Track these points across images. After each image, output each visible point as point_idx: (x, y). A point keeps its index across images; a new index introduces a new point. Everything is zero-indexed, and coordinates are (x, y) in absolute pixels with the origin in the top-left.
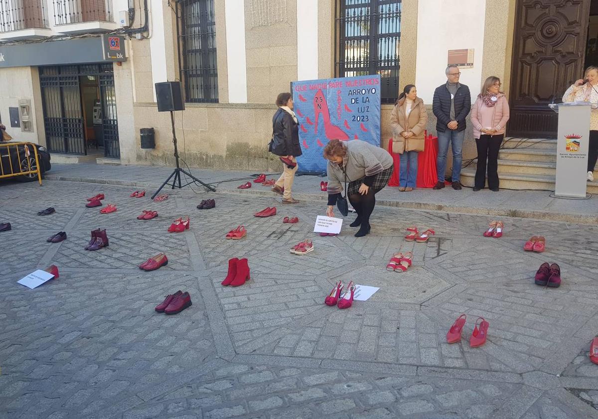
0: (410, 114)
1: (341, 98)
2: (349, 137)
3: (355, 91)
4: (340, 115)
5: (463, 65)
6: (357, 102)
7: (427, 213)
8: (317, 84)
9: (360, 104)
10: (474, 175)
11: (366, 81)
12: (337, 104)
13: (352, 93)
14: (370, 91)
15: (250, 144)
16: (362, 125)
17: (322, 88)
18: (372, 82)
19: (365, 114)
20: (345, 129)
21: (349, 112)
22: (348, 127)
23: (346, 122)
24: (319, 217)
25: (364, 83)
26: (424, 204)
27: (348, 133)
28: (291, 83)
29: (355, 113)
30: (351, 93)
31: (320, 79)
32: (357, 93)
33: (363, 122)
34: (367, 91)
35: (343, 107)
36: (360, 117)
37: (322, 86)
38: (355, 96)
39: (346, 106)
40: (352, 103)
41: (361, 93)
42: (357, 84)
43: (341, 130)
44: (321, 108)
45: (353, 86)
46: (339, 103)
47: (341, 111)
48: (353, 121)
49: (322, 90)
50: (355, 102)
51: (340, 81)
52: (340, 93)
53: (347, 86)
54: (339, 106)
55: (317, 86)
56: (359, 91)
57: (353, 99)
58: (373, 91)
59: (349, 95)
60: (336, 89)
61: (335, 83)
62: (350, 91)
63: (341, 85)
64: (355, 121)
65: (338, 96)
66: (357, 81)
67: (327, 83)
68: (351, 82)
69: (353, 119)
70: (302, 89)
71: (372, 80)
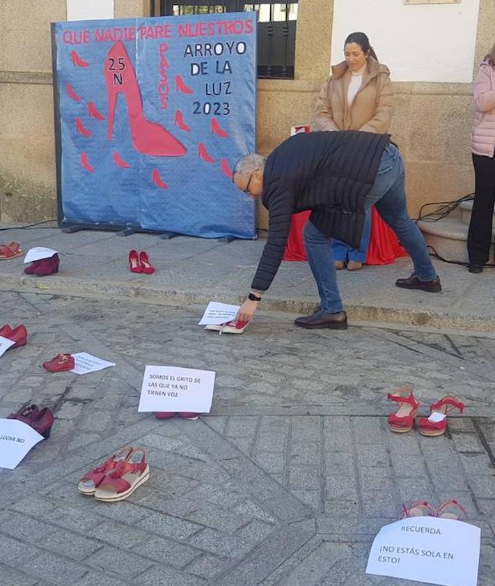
0: (356, 97)
1: (168, 63)
2: (186, 150)
3: (199, 47)
4: (165, 100)
6: (205, 71)
7: (397, 332)
8: (112, 29)
9: (212, 78)
10: (464, 236)
11: (223, 26)
12: (159, 75)
13: (194, 51)
14: (234, 49)
16: (214, 123)
17: (123, 39)
18: (238, 28)
19: (222, 98)
20: (175, 131)
21: (186, 94)
22: (184, 127)
23: (179, 116)
24: (150, 370)
25: (220, 30)
26: (382, 309)
27: (179, 139)
28: (53, 25)
29: (198, 94)
31: (118, 17)
32: (203, 50)
33: (216, 117)
34: (226, 47)
35: (172, 83)
36: (210, 105)
37: (124, 34)
38: (199, 59)
39: (179, 79)
40: (192, 74)
41: (212, 51)
42: (203, 32)
43: (167, 132)
44: (121, 83)
45: (196, 36)
46: (162, 73)
47: (168, 90)
48: (195, 113)
49: (124, 42)
50: (200, 72)
51: (165, 24)
52: (165, 50)
53: (180, 36)
54: (164, 79)
55: (112, 34)
56: (208, 47)
57: (195, 64)
58: (241, 48)
59: (185, 56)
60: (155, 40)
61: (154, 29)
62: (189, 46)
63: (168, 34)
64: (200, 113)
65: (161, 56)
66: (204, 24)
67: (137, 28)
68: (190, 25)
69: (195, 109)
70: (78, 39)
71: (238, 24)
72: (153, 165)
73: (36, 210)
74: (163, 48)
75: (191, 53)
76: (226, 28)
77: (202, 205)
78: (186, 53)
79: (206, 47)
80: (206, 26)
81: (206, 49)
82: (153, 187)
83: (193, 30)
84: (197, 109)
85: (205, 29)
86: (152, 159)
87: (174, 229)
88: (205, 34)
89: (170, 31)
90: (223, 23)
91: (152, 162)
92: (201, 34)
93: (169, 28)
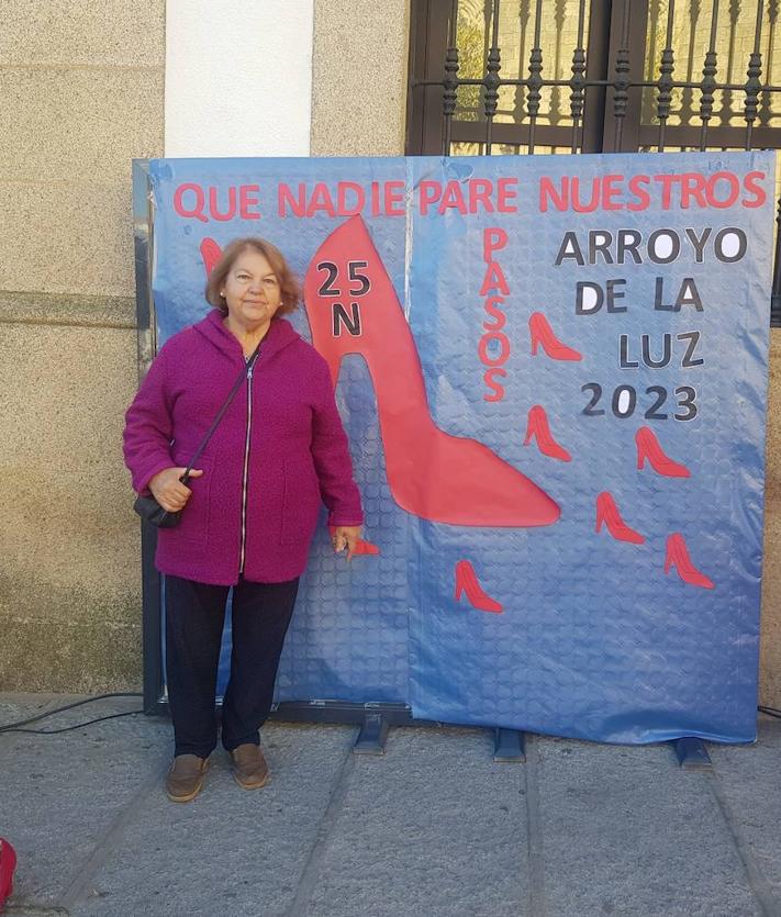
1: (510, 279)
2: (557, 507)
3: (600, 240)
4: (496, 379)
6: (617, 303)
8: (332, 186)
9: (640, 319)
11: (676, 188)
12: (482, 311)
13: (585, 247)
14: (709, 246)
16: (646, 443)
17: (366, 213)
18: (722, 194)
19: (677, 375)
20: (530, 460)
21: (561, 364)
22: (551, 448)
23: (538, 418)
25: (665, 197)
27: (545, 484)
29: (598, 363)
30: (570, 250)
32: (613, 249)
33: (651, 424)
34: (685, 240)
35: (517, 331)
36: (632, 392)
37: (369, 200)
38: (601, 271)
39: (539, 327)
40: (580, 310)
41: (643, 250)
42: (614, 199)
43: (504, 463)
44: (354, 331)
45: (589, 209)
46: (490, 306)
47: (506, 353)
48: (587, 412)
49: (369, 222)
50: (605, 307)
51: (499, 176)
52: (500, 246)
53: (543, 209)
54: (495, 321)
55: (335, 201)
56: (629, 240)
57: (589, 284)
58: (731, 245)
59: (558, 262)
60: (469, 217)
61: (465, 189)
62: (571, 236)
63: (508, 202)
64: (602, 412)
65: (488, 259)
66: (620, 178)
67: (410, 183)
68: (576, 181)
69: (589, 401)
70: (223, 208)
71: (724, 181)
72: (458, 549)
73: (58, 657)
74: (494, 239)
75: (577, 254)
76: (686, 192)
77: (609, 658)
78: (562, 254)
79: (621, 240)
80: (624, 184)
81: (622, 247)
82: (452, 607)
83: (585, 197)
84: (594, 402)
85: (618, 192)
86: (459, 535)
87: (518, 722)
88: (619, 207)
89: (512, 195)
90: (677, 178)
91: (455, 541)
92: (607, 205)
93: (508, 188)
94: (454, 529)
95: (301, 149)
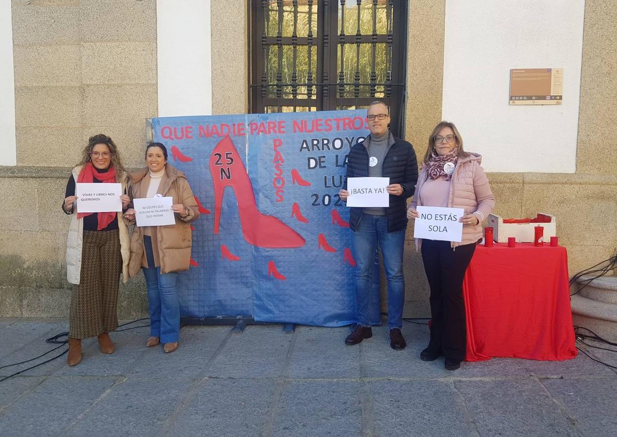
1: (283, 157)
2: (304, 240)
3: (315, 142)
4: (280, 193)
5: (544, 98)
6: (323, 164)
8: (218, 125)
9: (331, 170)
11: (341, 123)
12: (274, 169)
13: (310, 145)
15: (25, 256)
16: (335, 215)
17: (231, 135)
18: (357, 125)
20: (294, 223)
21: (303, 187)
22: (301, 219)
23: (296, 207)
25: (338, 127)
27: (299, 231)
29: (316, 186)
30: (305, 146)
32: (320, 145)
33: (337, 208)
34: (345, 142)
35: (287, 176)
36: (330, 197)
37: (232, 130)
38: (316, 153)
39: (295, 174)
40: (309, 168)
41: (330, 146)
42: (320, 128)
43: (284, 224)
44: (229, 177)
45: (312, 131)
46: (277, 167)
47: (283, 184)
48: (313, 204)
49: (232, 138)
50: (318, 166)
51: (278, 120)
52: (280, 145)
53: (295, 132)
54: (278, 172)
55: (219, 131)
56: (326, 142)
57: (312, 158)
59: (301, 151)
60: (268, 135)
61: (266, 125)
62: (305, 141)
63: (282, 130)
64: (319, 204)
65: (275, 149)
66: (321, 120)
67: (247, 124)
68: (305, 122)
69: (314, 200)
70: (179, 134)
72: (269, 257)
74: (277, 143)
75: (307, 147)
76: (345, 124)
77: (325, 295)
78: (302, 148)
79: (323, 142)
80: (323, 121)
81: (323, 144)
82: (268, 278)
83: (309, 127)
84: (316, 201)
85: (321, 125)
86: (268, 252)
87: (293, 320)
88: (321, 130)
89: (284, 127)
90: (341, 119)
91: (267, 254)
92: (317, 130)
93: (282, 125)
94: (267, 249)
95: (209, 113)
